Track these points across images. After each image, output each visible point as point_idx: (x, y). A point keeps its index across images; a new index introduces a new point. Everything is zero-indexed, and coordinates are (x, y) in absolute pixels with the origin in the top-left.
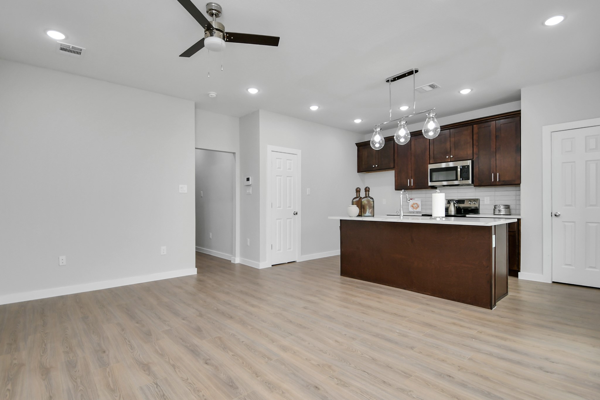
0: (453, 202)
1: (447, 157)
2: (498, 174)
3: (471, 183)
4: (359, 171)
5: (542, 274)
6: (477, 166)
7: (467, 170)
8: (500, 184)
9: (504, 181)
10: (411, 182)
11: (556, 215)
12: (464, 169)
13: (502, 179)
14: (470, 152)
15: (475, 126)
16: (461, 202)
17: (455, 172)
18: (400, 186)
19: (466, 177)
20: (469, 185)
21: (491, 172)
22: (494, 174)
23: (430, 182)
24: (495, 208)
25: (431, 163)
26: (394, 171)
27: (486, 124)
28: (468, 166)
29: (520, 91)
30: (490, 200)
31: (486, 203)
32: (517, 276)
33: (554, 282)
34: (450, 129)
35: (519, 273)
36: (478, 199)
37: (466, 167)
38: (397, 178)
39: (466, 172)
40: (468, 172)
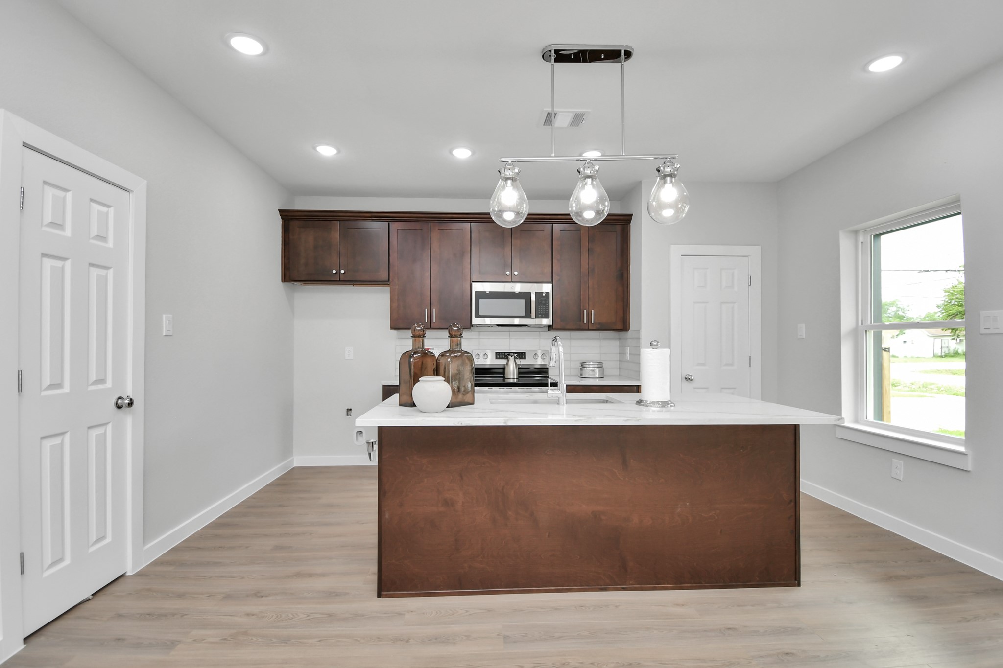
0: (513, 357)
1: (508, 273)
2: (594, 311)
3: (550, 324)
4: (288, 278)
6: (559, 296)
7: (546, 301)
8: (595, 328)
9: (601, 323)
11: (687, 379)
12: (540, 298)
13: (599, 320)
14: (547, 270)
15: (555, 225)
17: (526, 301)
18: (401, 322)
19: (543, 312)
20: (546, 326)
21: (584, 307)
22: (585, 311)
23: (475, 317)
24: (581, 367)
25: (475, 280)
26: (389, 288)
28: (547, 294)
36: (549, 351)
37: (544, 295)
38: (395, 305)
39: (545, 304)
40: (547, 303)
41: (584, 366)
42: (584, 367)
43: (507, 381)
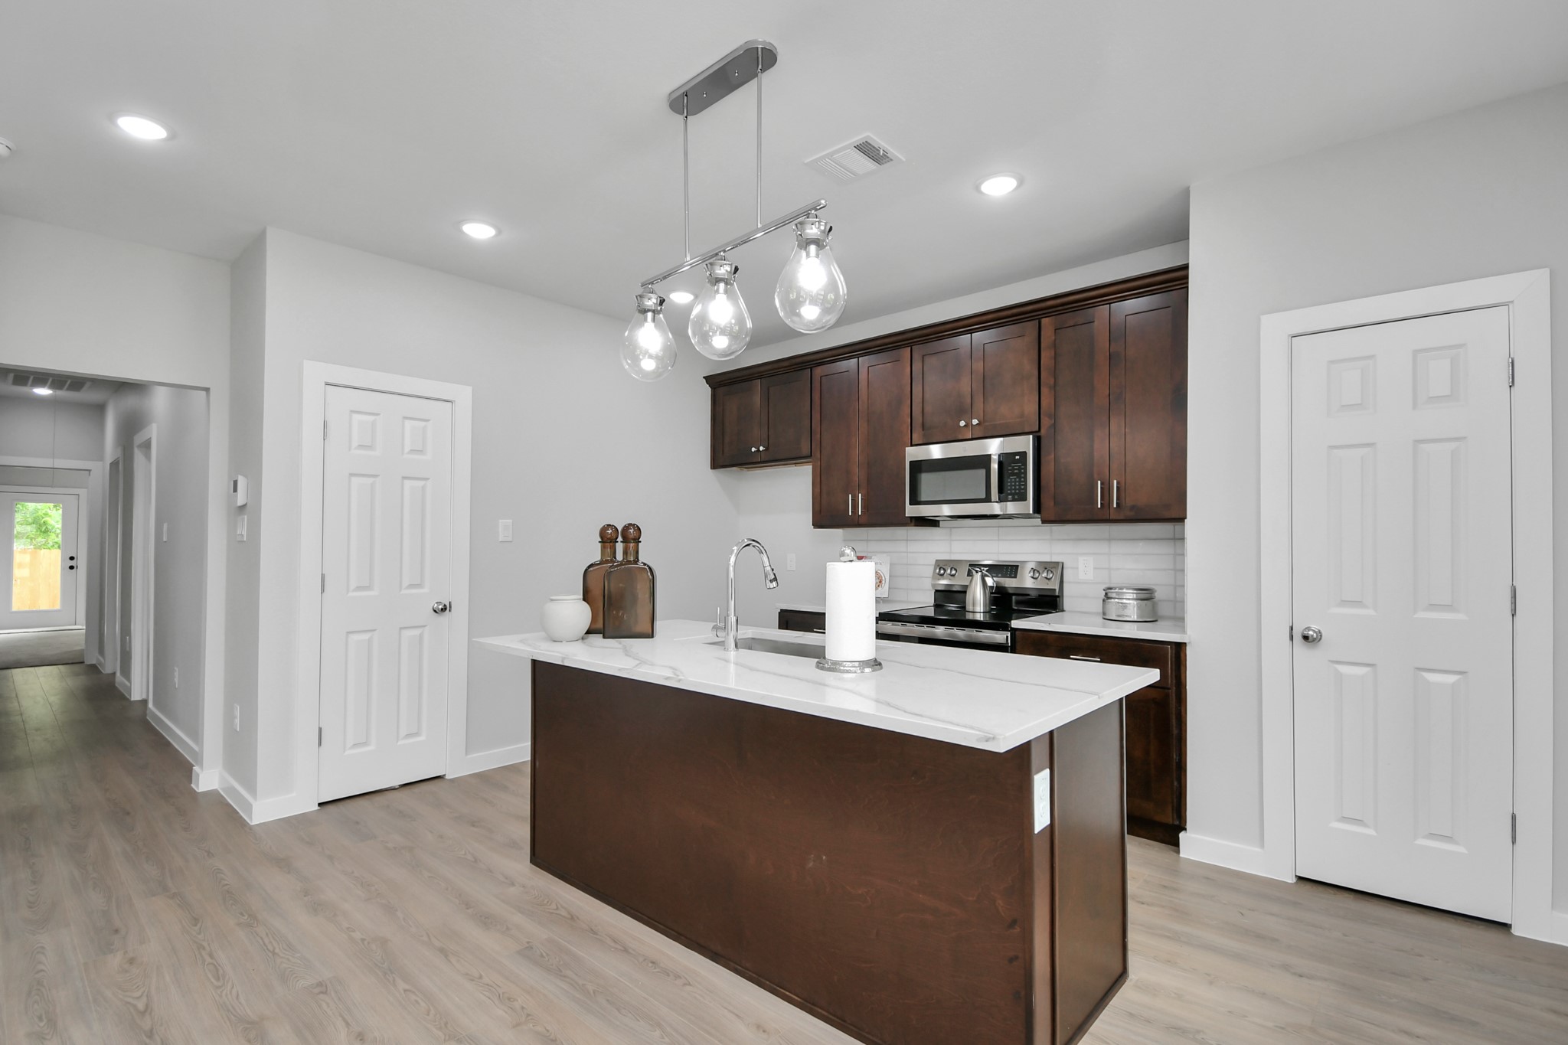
0: (980, 574)
1: (962, 423)
2: (1115, 482)
3: (1031, 512)
4: (716, 464)
5: (1262, 846)
6: (1053, 456)
7: (1020, 469)
8: (1122, 517)
9: (1133, 508)
10: (855, 503)
11: (1306, 638)
12: (1010, 463)
13: (1129, 502)
14: (1031, 408)
15: (1045, 321)
16: (1007, 570)
17: (983, 472)
18: (826, 516)
19: (1015, 489)
20: (1027, 516)
21: (1095, 476)
22: (1101, 484)
23: (910, 504)
24: (1107, 597)
25: (917, 443)
26: (809, 467)
27: (1080, 317)
28: (1024, 455)
29: (1185, 195)
30: (1095, 568)
31: (1082, 576)
32: (1175, 843)
33: (1300, 879)
34: (971, 332)
35: (1182, 835)
36: (1058, 563)
37: (1017, 457)
38: (818, 490)
39: (1018, 475)
40: (1023, 473)
41: (1110, 595)
42: (1111, 598)
43: (970, 616)
